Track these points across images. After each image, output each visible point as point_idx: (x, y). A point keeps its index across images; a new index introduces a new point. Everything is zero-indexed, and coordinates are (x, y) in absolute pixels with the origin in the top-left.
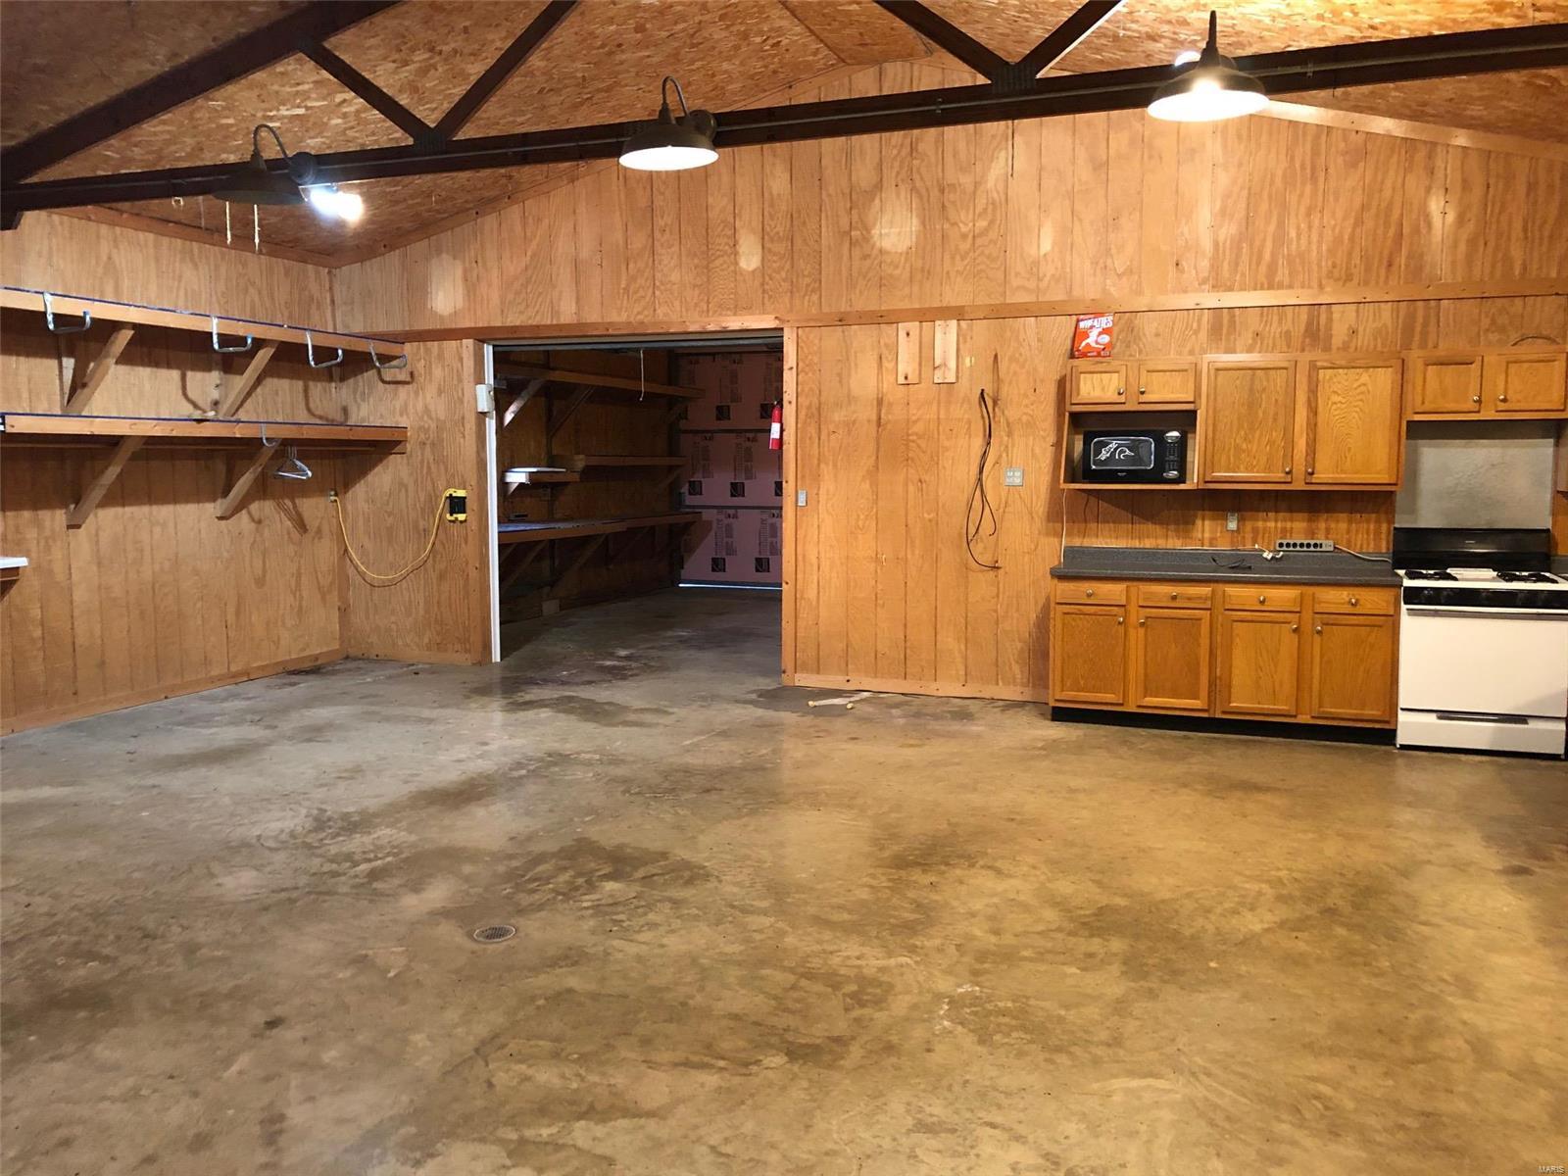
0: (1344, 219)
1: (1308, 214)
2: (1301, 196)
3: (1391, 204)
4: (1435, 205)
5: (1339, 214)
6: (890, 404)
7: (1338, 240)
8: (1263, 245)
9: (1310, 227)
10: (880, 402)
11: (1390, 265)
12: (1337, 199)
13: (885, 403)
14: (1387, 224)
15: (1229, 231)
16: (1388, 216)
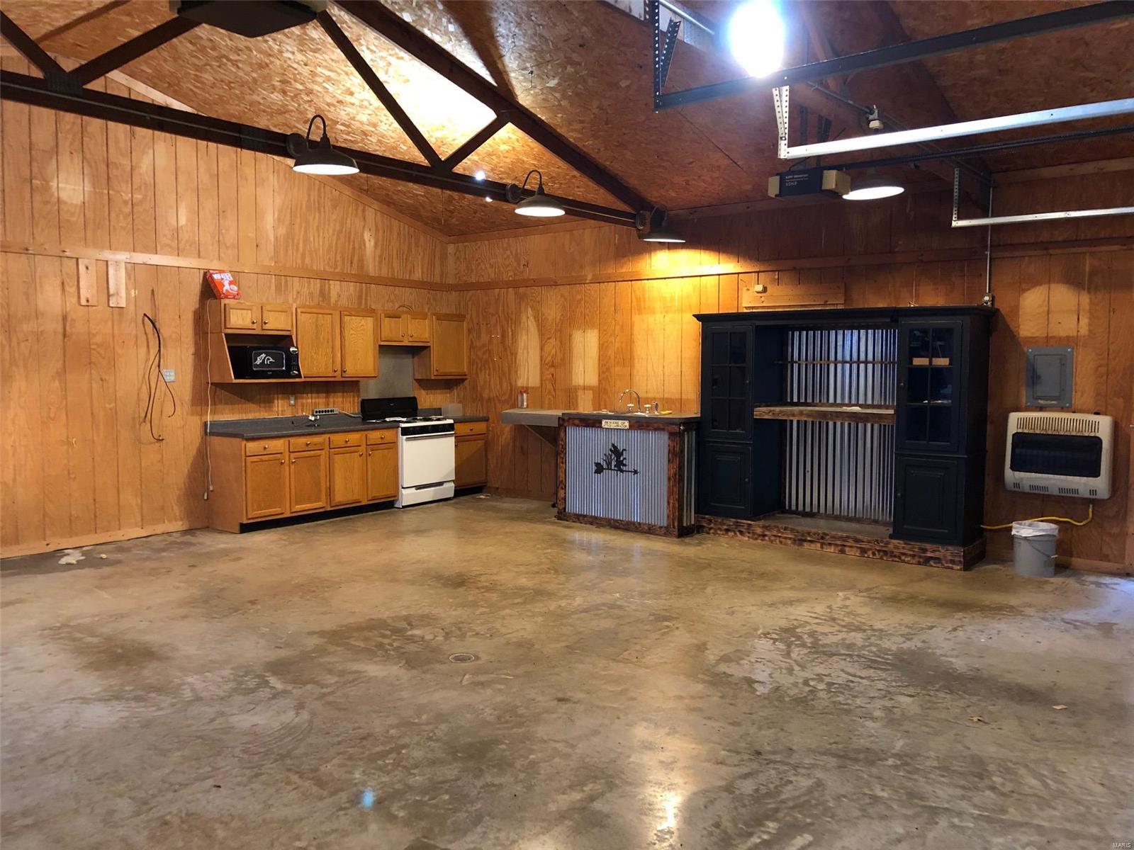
0: (333, 235)
1: (318, 229)
2: (314, 218)
3: (350, 232)
4: (367, 236)
5: (331, 231)
6: (73, 320)
7: (330, 246)
8: (298, 244)
9: (319, 236)
10: (65, 318)
11: (351, 263)
12: (329, 224)
13: (69, 319)
14: (349, 242)
15: (282, 231)
16: (349, 238)
